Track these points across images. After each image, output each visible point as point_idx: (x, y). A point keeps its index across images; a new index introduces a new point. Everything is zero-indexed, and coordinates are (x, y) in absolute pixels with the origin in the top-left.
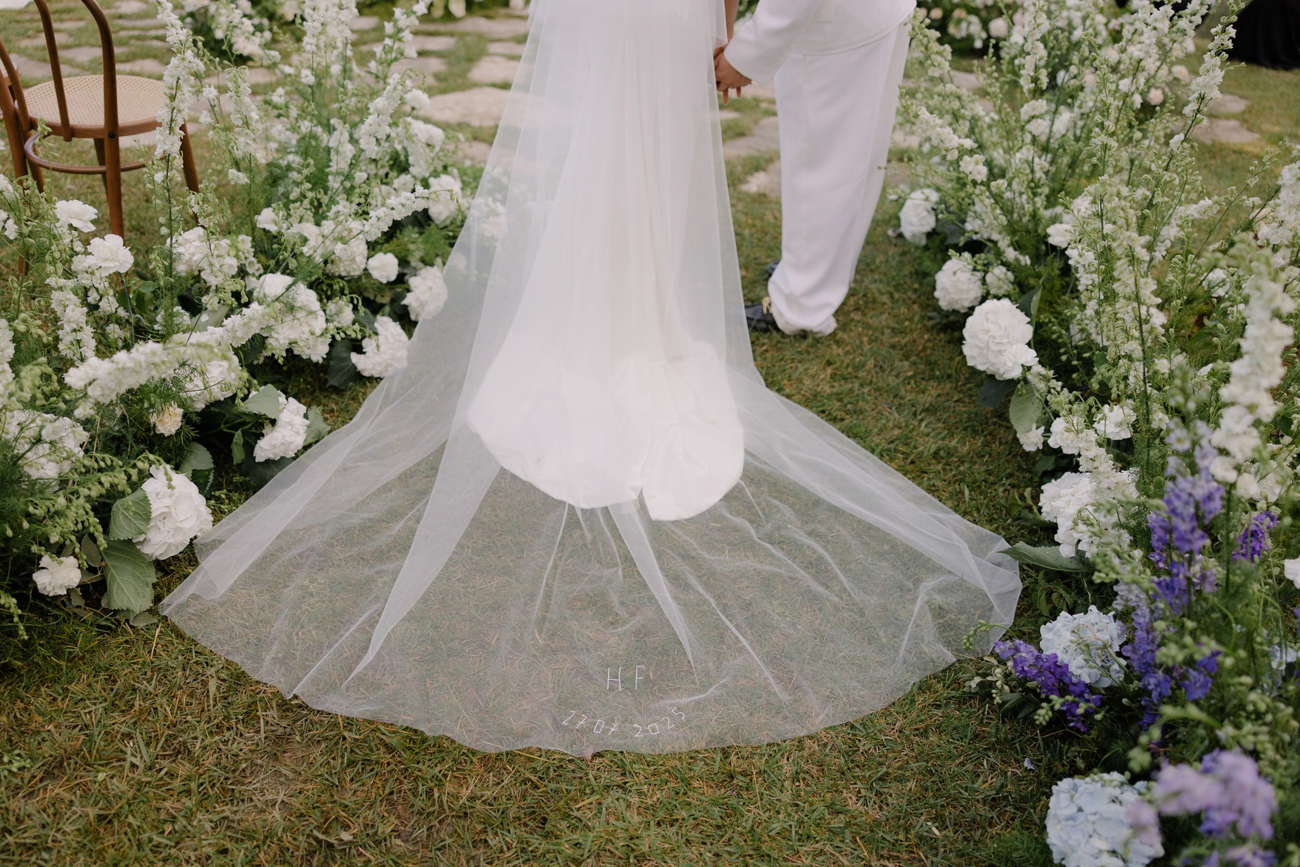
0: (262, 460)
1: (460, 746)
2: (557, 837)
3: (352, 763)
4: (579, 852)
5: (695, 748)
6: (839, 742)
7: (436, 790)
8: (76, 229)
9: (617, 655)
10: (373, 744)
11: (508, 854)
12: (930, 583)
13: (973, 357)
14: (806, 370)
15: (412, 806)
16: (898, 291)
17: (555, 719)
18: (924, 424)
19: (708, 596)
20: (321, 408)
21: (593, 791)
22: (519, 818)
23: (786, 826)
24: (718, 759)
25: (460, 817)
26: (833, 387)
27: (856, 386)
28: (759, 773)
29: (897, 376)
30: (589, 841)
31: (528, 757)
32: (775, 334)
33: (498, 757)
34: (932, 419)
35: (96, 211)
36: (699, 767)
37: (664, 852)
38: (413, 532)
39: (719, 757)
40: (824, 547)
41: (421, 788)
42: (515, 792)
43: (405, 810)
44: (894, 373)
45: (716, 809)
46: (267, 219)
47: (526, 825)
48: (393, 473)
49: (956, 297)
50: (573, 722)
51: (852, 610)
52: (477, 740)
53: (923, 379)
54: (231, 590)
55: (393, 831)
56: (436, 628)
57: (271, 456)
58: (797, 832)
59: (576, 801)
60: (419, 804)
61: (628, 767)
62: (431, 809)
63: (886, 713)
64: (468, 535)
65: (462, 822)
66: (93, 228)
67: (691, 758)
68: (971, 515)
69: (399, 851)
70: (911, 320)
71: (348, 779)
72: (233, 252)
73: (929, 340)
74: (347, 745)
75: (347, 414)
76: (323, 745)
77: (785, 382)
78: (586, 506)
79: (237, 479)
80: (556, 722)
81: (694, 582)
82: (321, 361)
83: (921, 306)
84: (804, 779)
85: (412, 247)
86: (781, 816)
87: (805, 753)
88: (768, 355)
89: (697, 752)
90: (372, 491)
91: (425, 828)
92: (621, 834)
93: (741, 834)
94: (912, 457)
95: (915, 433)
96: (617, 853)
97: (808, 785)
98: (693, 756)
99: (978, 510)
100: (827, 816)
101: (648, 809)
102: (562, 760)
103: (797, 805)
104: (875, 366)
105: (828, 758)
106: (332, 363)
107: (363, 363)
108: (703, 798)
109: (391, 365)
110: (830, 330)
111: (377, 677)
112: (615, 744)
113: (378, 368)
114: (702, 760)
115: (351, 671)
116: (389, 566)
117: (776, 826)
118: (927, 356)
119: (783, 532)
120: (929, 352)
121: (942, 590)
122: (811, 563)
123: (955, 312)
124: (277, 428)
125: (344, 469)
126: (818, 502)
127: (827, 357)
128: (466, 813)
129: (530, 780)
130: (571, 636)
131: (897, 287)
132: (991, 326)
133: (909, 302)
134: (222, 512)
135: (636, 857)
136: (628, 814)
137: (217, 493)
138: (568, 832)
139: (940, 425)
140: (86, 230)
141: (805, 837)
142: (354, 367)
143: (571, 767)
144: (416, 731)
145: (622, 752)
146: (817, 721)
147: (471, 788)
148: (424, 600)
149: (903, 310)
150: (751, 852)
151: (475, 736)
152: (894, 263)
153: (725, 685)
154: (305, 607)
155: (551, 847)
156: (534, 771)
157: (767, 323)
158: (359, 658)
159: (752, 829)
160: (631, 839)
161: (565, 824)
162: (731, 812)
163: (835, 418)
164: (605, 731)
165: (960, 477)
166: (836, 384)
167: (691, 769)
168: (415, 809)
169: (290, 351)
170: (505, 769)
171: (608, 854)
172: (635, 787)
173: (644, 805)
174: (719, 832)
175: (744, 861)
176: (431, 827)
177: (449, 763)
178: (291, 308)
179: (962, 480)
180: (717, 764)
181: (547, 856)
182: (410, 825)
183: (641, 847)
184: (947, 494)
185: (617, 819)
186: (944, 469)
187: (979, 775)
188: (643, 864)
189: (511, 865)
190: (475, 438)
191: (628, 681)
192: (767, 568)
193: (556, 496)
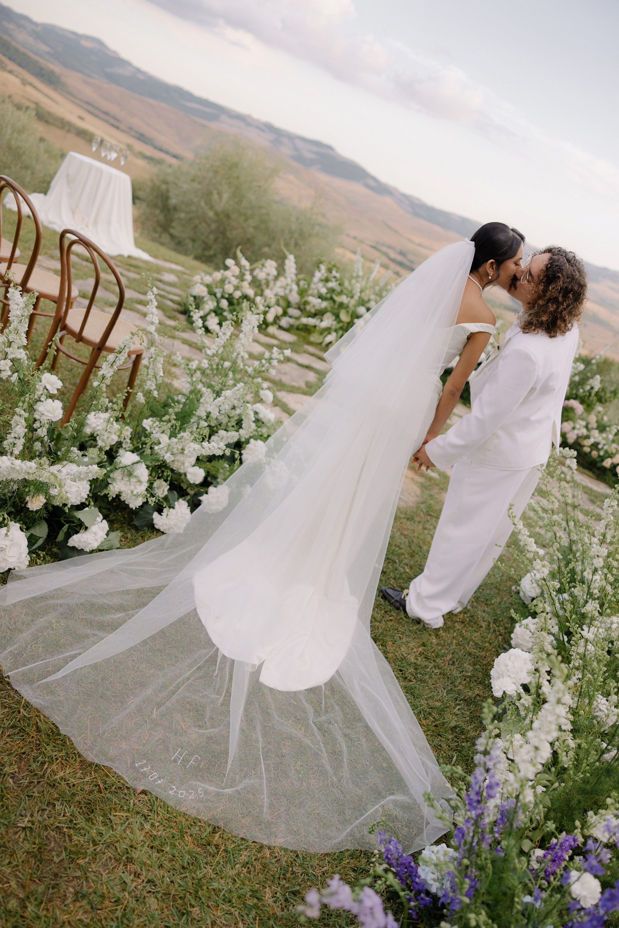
0: (71, 546)
1: (75, 749)
2: (93, 824)
3: (13, 727)
4: (99, 838)
5: (200, 817)
6: (283, 860)
7: (47, 764)
8: (47, 390)
9: (190, 744)
10: (32, 723)
11: (61, 818)
14: (407, 642)
15: (30, 766)
16: (494, 623)
17: (133, 760)
18: (458, 707)
20: (122, 533)
21: (128, 810)
22: (80, 803)
23: (221, 888)
24: (208, 831)
25: (50, 786)
26: (417, 659)
27: (432, 665)
28: (226, 851)
29: (460, 672)
30: (108, 835)
31: (106, 773)
32: (402, 613)
33: (91, 765)
35: (62, 385)
37: (145, 864)
38: (125, 622)
39: (209, 830)
40: (348, 747)
41: (40, 758)
42: (87, 788)
43: (25, 766)
44: (460, 669)
45: (188, 857)
46: (147, 423)
47: (81, 808)
49: (520, 642)
50: (142, 767)
51: (340, 790)
52: (86, 750)
53: (476, 681)
54: (14, 605)
55: (12, 773)
57: (77, 546)
58: (225, 895)
59: (116, 811)
61: (155, 808)
62: (38, 773)
63: (322, 858)
64: (153, 638)
65: (50, 789)
66: (55, 392)
67: (194, 823)
69: (7, 785)
70: (490, 644)
71: (7, 734)
72: (118, 433)
74: (19, 717)
75: (134, 543)
76: (7, 710)
77: (390, 643)
78: (227, 655)
79: (55, 550)
80: (133, 763)
82: (134, 509)
84: (249, 868)
85: (221, 471)
86: (222, 881)
87: (260, 855)
88: (390, 623)
90: (119, 590)
91: (29, 781)
92: (127, 841)
93: (193, 878)
94: (438, 723)
95: (449, 710)
96: (119, 850)
97: (249, 873)
98: (195, 822)
100: (248, 896)
101: (151, 836)
102: (123, 785)
103: (235, 881)
104: (450, 660)
105: (271, 865)
106: (141, 512)
107: (158, 520)
108: (185, 847)
109: (172, 528)
110: (437, 626)
111: (57, 688)
112: (156, 791)
113: (165, 527)
114: (199, 826)
115: (45, 678)
116: (100, 634)
117: (215, 885)
119: (330, 727)
122: (334, 752)
124: (87, 532)
125: (112, 572)
126: (361, 719)
127: (425, 641)
128: (54, 785)
129: (99, 785)
130: (172, 721)
131: (495, 621)
132: (510, 663)
133: (498, 633)
134: (36, 563)
135: (127, 858)
136: (138, 834)
137: (40, 552)
138: (100, 824)
139: (468, 713)
140: (51, 392)
141: (227, 900)
142: (152, 519)
143: (126, 791)
144: (57, 727)
145: (157, 798)
146: (278, 841)
147: (66, 773)
150: (191, 891)
151: (86, 747)
154: (45, 634)
155: (86, 827)
156: (105, 783)
157: (401, 605)
158: (53, 674)
159: (200, 880)
160: (131, 846)
161: (101, 818)
162: (194, 862)
163: (406, 678)
164: (155, 781)
165: (459, 748)
166: (419, 659)
167: (189, 828)
168: (30, 768)
169: (118, 496)
170: (91, 773)
171: (114, 848)
172: (152, 821)
173: (150, 833)
174: (182, 871)
175: (185, 894)
176: (32, 782)
177: (63, 753)
178: (130, 474)
179: (460, 752)
180: (206, 834)
181: (81, 831)
182: (22, 775)
183: (133, 854)
184: (445, 755)
185: (132, 833)
186: (453, 740)
187: (354, 924)
188: (129, 864)
189: (59, 825)
190: (191, 588)
191: (185, 761)
192: (308, 741)
193: (214, 642)
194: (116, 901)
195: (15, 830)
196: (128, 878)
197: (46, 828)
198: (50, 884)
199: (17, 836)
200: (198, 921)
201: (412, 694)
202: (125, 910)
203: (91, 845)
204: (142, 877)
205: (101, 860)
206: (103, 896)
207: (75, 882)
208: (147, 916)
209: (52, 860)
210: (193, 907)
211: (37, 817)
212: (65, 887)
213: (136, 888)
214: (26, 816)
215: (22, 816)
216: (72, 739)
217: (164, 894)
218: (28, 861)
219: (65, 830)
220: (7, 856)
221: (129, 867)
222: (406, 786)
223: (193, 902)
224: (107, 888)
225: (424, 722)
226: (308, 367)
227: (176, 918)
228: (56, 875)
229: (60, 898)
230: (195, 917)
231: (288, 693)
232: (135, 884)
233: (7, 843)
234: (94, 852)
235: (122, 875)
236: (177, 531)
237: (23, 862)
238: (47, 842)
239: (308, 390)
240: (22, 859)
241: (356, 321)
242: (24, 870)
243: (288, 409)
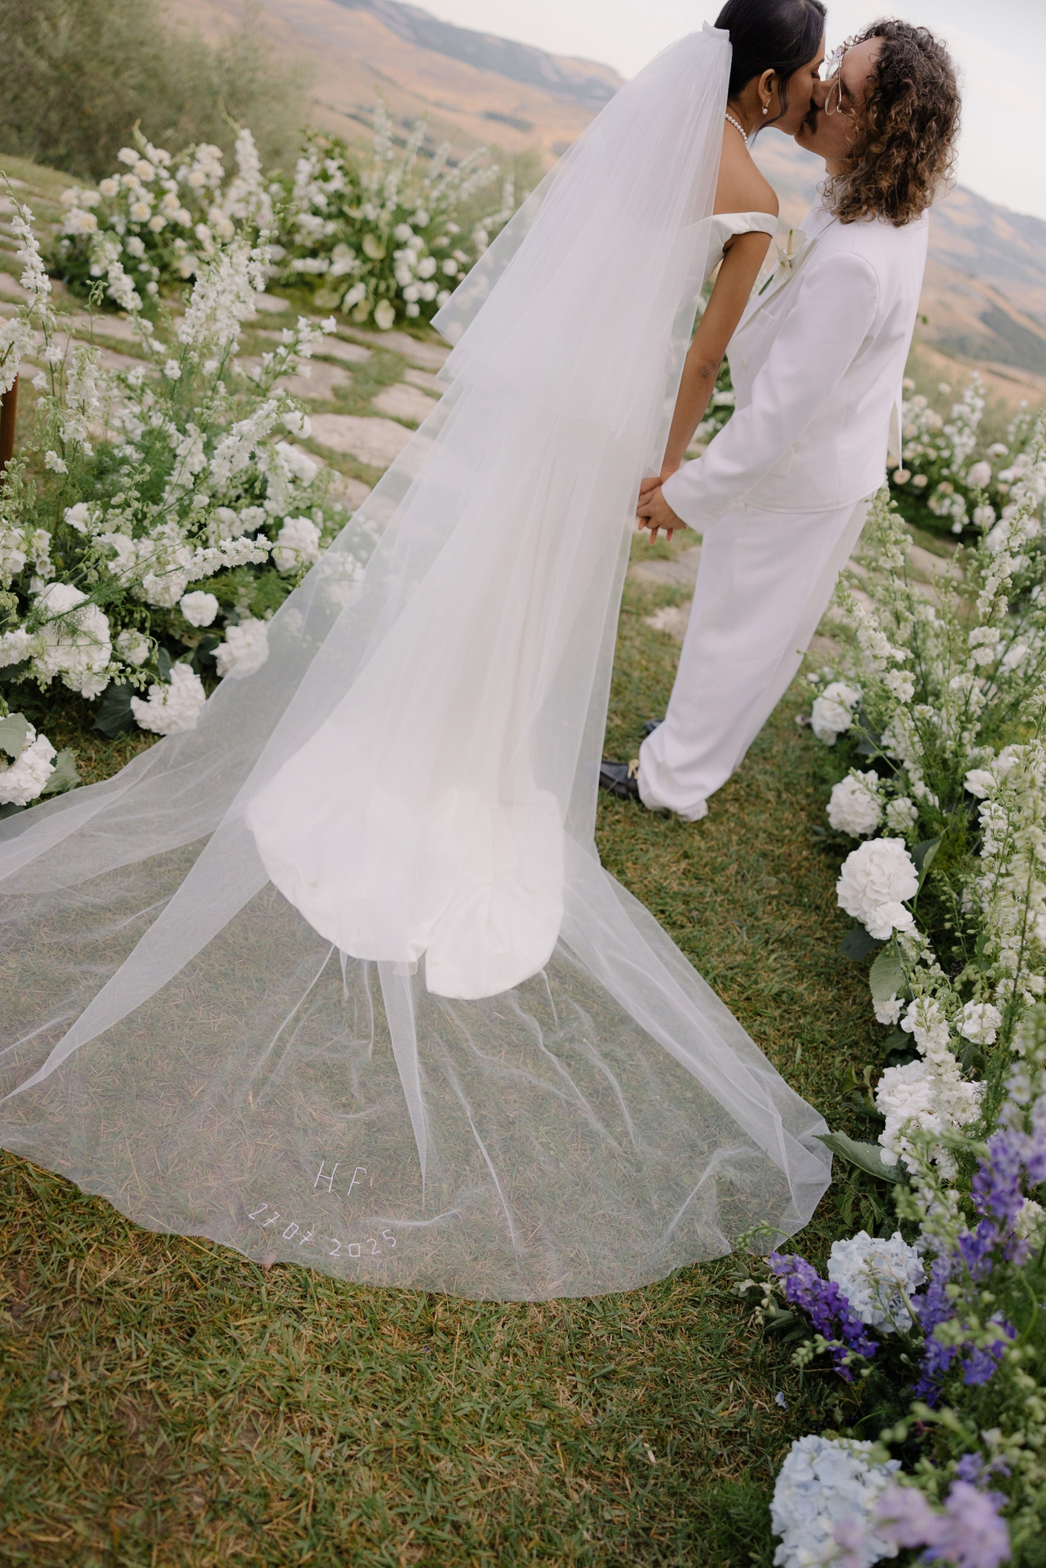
1: (117, 1214)
2: (201, 1357)
4: (222, 1381)
5: (397, 1284)
6: (569, 1318)
7: (72, 1261)
9: (339, 1147)
10: (13, 1184)
11: (135, 1364)
12: (728, 1151)
13: (845, 899)
14: (658, 856)
15: (38, 1275)
16: (787, 790)
17: (241, 1207)
18: (773, 956)
19: (464, 1101)
20: (78, 752)
21: (261, 1309)
22: (162, 1322)
23: (477, 1408)
24: (421, 1305)
25: (91, 1303)
26: (682, 884)
27: (710, 890)
28: (465, 1334)
29: (759, 892)
30: (237, 1372)
31: (196, 1247)
32: (634, 804)
33: (160, 1239)
34: (785, 953)
36: (396, 1310)
37: (325, 1405)
38: (140, 933)
39: (423, 1302)
40: (618, 1076)
41: (54, 1255)
42: (166, 1286)
43: (27, 1278)
44: (756, 887)
45: (401, 1367)
46: (78, 515)
47: (168, 1332)
48: (138, 855)
49: (849, 818)
50: (262, 1218)
51: (628, 1161)
52: (141, 1211)
53: (787, 903)
55: (5, 1301)
56: (132, 1059)
58: (488, 1419)
59: (237, 1317)
60: (46, 1273)
61: (311, 1290)
62: (59, 1285)
63: (632, 1297)
64: (205, 953)
65: (92, 1310)
67: (390, 1296)
68: (798, 1080)
69: (5, 1327)
70: (792, 829)
72: (24, 547)
73: (806, 859)
75: (106, 769)
77: (630, 864)
78: (354, 954)
80: (241, 1213)
81: (454, 1081)
82: (92, 698)
83: (809, 815)
84: (515, 1355)
85: (242, 590)
86: (475, 1395)
87: (525, 1323)
88: (619, 827)
89: (401, 1291)
90: (106, 870)
91: (45, 1306)
92: (279, 1372)
93: (422, 1406)
94: (749, 992)
95: (760, 965)
96: (268, 1394)
97: (518, 1363)
98: (392, 1295)
99: (807, 1076)
100: (530, 1409)
101: (320, 1347)
102: (235, 1261)
103: (498, 1386)
104: (738, 873)
105: (550, 1335)
106: (106, 703)
107: (143, 712)
108: (389, 1349)
109: (175, 723)
110: (698, 817)
111: (44, 1101)
112: (304, 1258)
113: (159, 722)
114: (402, 1301)
115: (14, 1087)
116: (100, 969)
117: (466, 1406)
118: (799, 876)
119: (576, 1046)
120: (803, 872)
121: (739, 1165)
122: (596, 1091)
123: (844, 834)
124: (14, 768)
125: (82, 835)
126: (626, 1020)
127: (686, 847)
128: (100, 1300)
129: (189, 1277)
130: (291, 1110)
131: (788, 786)
132: (873, 869)
133: (797, 807)
135: (288, 1404)
136: (294, 1350)
138: (216, 1353)
139: (791, 963)
141: (495, 1428)
142: (131, 714)
143: (244, 1272)
144: (69, 1182)
145: (309, 1270)
146: (551, 1287)
147: (115, 1269)
148: (129, 1020)
149: (788, 815)
150: (427, 1431)
151: (140, 1206)
152: (792, 757)
153: (455, 1216)
155: (190, 1368)
156: (198, 1266)
157: (628, 789)
158: (30, 1073)
159: (436, 1404)
160: (289, 1380)
161: (215, 1342)
162: (417, 1375)
163: (674, 923)
164: (297, 1238)
165: (796, 1030)
166: (687, 883)
167: (385, 1310)
168: (40, 1279)
169: (57, 679)
170: (164, 1255)
171: (256, 1392)
172: (312, 1317)
173: (316, 1341)
174: (396, 1397)
175: (416, 1441)
176: (53, 1307)
177: (98, 1232)
178: (73, 631)
179: (798, 1036)
180: (418, 1312)
181: (183, 1378)
182: (27, 1298)
183: (298, 1394)
184: (776, 1048)
185: (280, 1352)
186: (782, 1017)
187: (720, 1400)
188: (294, 1415)
189: (135, 1379)
190: (249, 838)
191: (341, 1182)
192: (544, 1085)
193: (323, 933)
194: (292, 1496)
195: (49, 1414)
196: (303, 1444)
197: (111, 1393)
198: (154, 1504)
199: (57, 1426)
200: (455, 1483)
201: (692, 951)
202: (314, 1508)
203: (210, 1398)
204: (328, 1434)
205: (238, 1423)
206: (264, 1495)
207: (201, 1483)
208: (359, 1506)
209: (143, 1455)
210: (438, 1460)
211: (86, 1377)
212: (184, 1499)
213: (322, 1457)
214: (62, 1380)
215: (54, 1382)
216: (107, 1196)
217: (379, 1452)
218: (96, 1470)
219: (150, 1386)
220: (51, 1475)
221: (296, 1421)
222: (733, 1122)
223: (437, 1452)
224: (267, 1474)
225: (725, 996)
226: (326, 359)
227: (415, 1491)
228: (159, 1481)
229: (181, 1524)
230: (447, 1478)
231: (486, 1001)
232: (318, 1450)
233: (40, 1448)
234: (222, 1412)
235: (288, 1440)
236: (184, 725)
237: (85, 1475)
238: (124, 1421)
239: (340, 403)
240: (83, 1470)
241: (398, 254)
242: (94, 1491)
243: (318, 446)
